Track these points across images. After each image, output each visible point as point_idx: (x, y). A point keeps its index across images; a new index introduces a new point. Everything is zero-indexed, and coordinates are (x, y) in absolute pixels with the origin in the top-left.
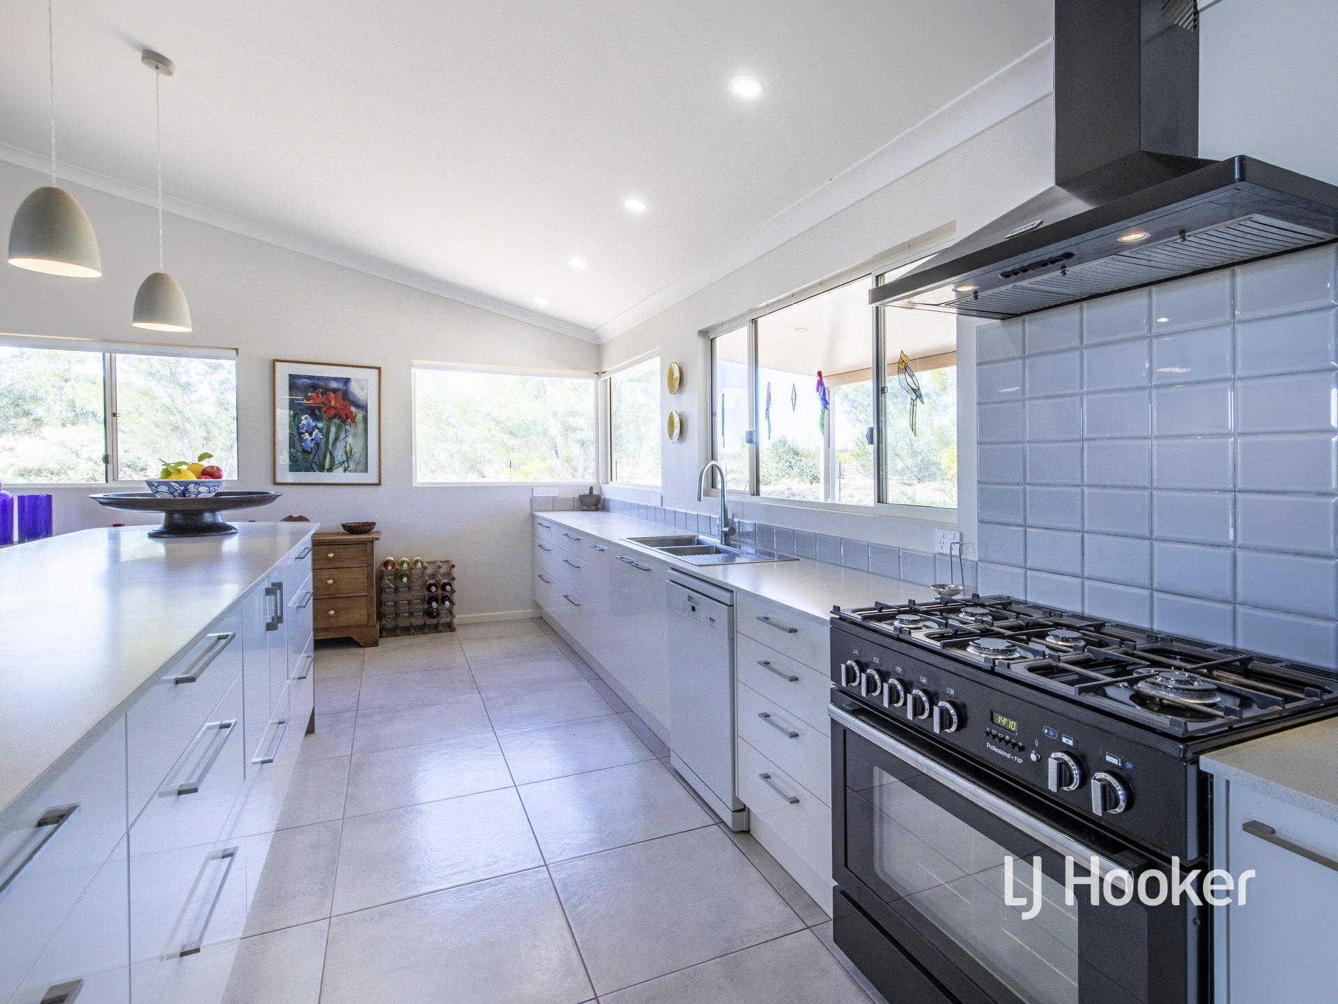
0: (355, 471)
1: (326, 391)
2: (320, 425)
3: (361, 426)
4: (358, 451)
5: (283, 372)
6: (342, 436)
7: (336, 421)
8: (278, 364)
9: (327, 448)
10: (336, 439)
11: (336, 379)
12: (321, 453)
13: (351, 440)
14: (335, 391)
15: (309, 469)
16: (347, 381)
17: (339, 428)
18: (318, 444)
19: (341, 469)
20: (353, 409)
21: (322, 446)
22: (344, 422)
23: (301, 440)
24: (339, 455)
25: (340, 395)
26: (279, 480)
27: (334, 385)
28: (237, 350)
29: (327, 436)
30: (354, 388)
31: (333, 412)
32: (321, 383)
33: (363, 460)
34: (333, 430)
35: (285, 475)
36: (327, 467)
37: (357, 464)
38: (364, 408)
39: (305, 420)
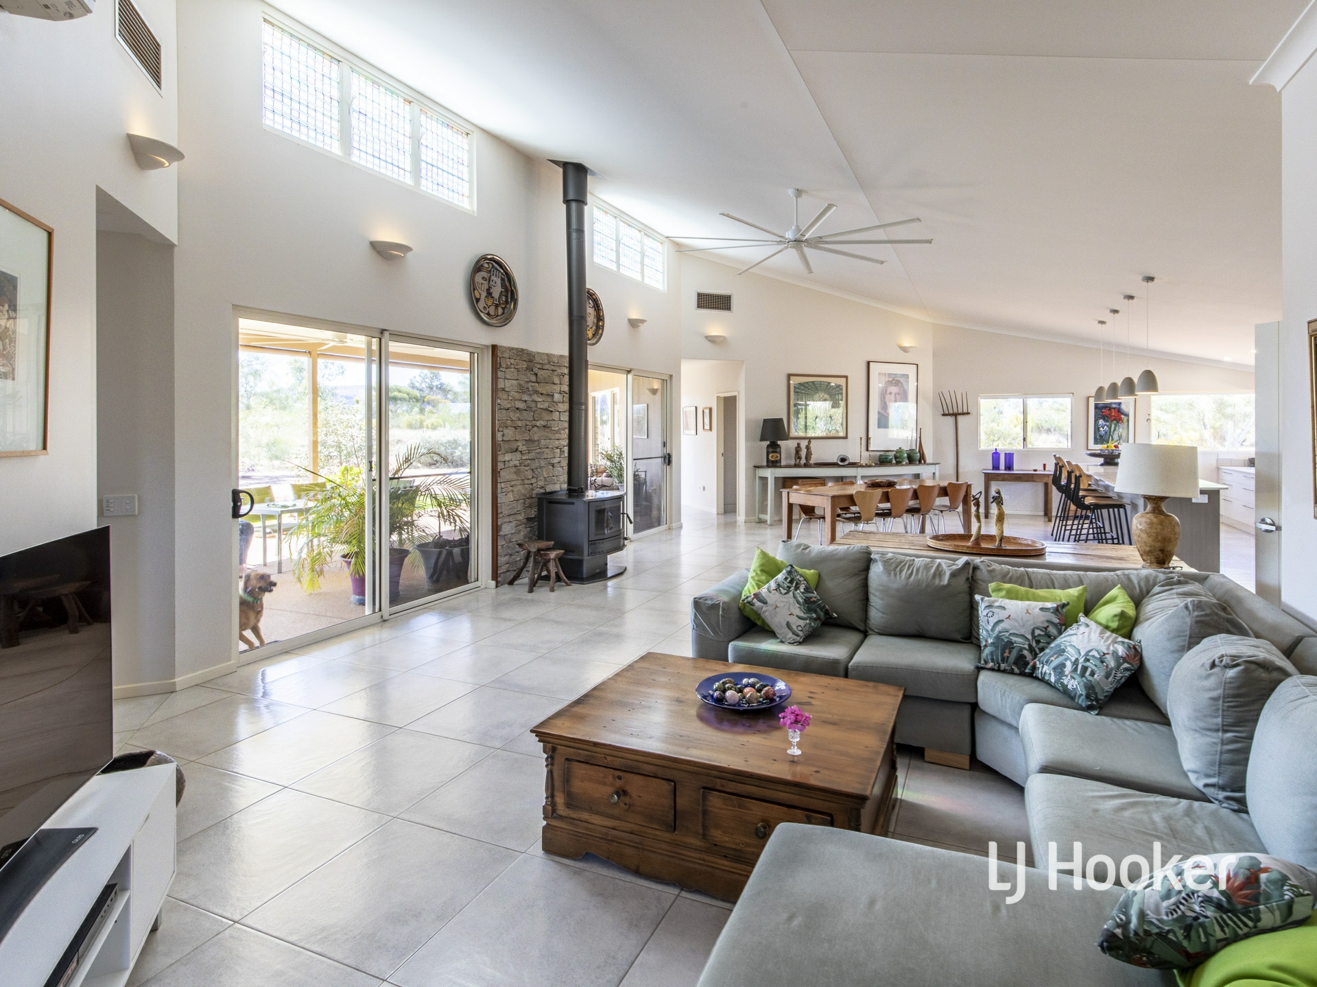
1: (1110, 409)
2: (1108, 424)
3: (1126, 424)
4: (1124, 435)
5: (1093, 402)
6: (1117, 428)
7: (1115, 422)
8: (1090, 399)
9: (1110, 434)
10: (1115, 430)
11: (1115, 403)
12: (1107, 437)
13: (1121, 430)
14: (1114, 408)
16: (1120, 404)
17: (1116, 425)
18: (1106, 432)
20: (1122, 416)
22: (1118, 422)
23: (1099, 431)
24: (1116, 437)
25: (1117, 410)
26: (1089, 448)
28: (1073, 393)
29: (1110, 429)
30: (1123, 407)
31: (1113, 418)
32: (1109, 406)
33: (1127, 439)
34: (1113, 426)
35: (1092, 446)
38: (1127, 415)
39: (1101, 422)
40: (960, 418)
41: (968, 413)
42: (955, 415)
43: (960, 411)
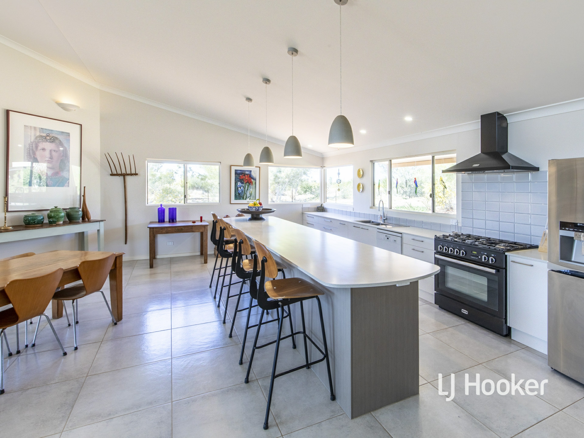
0: (252, 199)
1: (245, 175)
2: (243, 185)
3: (254, 185)
4: (253, 193)
5: (233, 169)
6: (249, 189)
7: (248, 184)
8: (232, 166)
9: (245, 192)
10: (247, 189)
11: (247, 171)
12: (243, 194)
13: (251, 190)
14: (247, 174)
15: (240, 199)
16: (251, 171)
17: (248, 186)
18: (242, 191)
19: (248, 199)
20: (252, 180)
21: (244, 192)
22: (250, 184)
23: (238, 190)
24: (248, 195)
25: (249, 175)
26: (232, 203)
27: (247, 173)
28: (220, 162)
29: (245, 188)
30: (253, 174)
31: (247, 181)
32: (244, 172)
33: (255, 196)
34: (247, 187)
35: (233, 201)
36: (245, 198)
37: (253, 197)
38: (255, 180)
39: (239, 184)
40: (128, 178)
41: (136, 174)
42: (124, 175)
43: (128, 172)
